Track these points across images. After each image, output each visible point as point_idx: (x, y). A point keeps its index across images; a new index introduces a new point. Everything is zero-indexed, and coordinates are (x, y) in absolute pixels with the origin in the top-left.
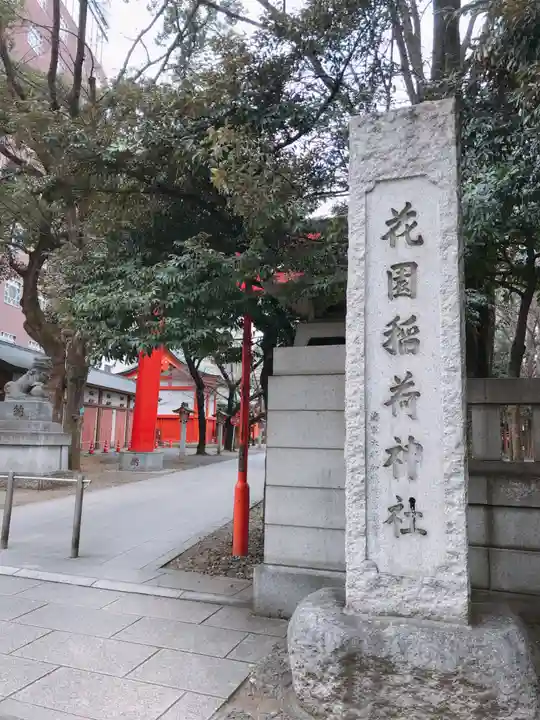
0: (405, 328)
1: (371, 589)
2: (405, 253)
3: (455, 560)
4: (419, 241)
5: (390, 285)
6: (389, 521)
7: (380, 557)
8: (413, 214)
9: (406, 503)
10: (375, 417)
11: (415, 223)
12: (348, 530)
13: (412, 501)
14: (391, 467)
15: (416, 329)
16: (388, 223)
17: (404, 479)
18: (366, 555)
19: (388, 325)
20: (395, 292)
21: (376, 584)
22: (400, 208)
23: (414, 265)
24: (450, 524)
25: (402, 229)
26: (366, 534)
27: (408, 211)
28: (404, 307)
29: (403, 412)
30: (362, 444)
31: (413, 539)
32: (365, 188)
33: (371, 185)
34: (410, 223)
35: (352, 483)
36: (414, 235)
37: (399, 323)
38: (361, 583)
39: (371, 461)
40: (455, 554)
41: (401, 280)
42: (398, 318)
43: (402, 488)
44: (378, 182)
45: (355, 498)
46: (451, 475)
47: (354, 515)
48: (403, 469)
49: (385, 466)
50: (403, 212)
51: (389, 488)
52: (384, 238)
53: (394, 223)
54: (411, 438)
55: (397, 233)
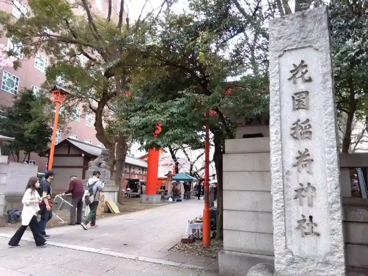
0: (303, 125)
1: (288, 265)
2: (302, 87)
3: (337, 250)
4: (310, 80)
5: (294, 103)
6: (298, 228)
7: (294, 248)
8: (306, 66)
9: (307, 218)
10: (288, 173)
11: (307, 71)
12: (275, 233)
13: (311, 217)
14: (298, 199)
15: (310, 126)
16: (292, 72)
17: (305, 205)
18: (286, 246)
19: (294, 124)
20: (297, 107)
21: (292, 262)
22: (298, 63)
23: (307, 93)
24: (333, 230)
25: (300, 74)
26: (285, 234)
27: (303, 65)
28: (302, 115)
29: (304, 171)
30: (282, 187)
31: (312, 238)
32: (278, 54)
33: (282, 53)
34: (304, 71)
35: (276, 208)
36: (306, 76)
37: (299, 123)
38: (283, 261)
39: (287, 196)
40: (337, 246)
41: (300, 101)
42: (299, 120)
43: (306, 211)
44: (285, 51)
45: (278, 215)
46: (333, 204)
47: (278, 225)
48: (305, 200)
49: (294, 199)
50: (300, 65)
51: (297, 211)
52: (290, 79)
53: (295, 71)
54: (309, 184)
55: (297, 76)
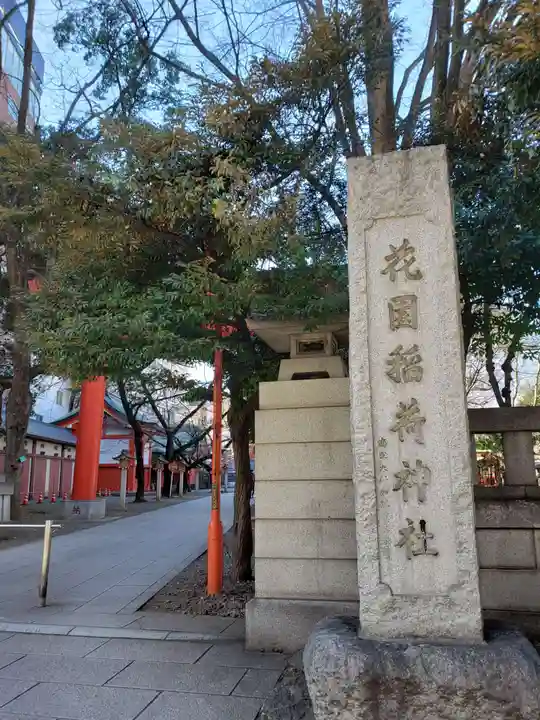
0: (408, 357)
1: (384, 614)
2: (405, 287)
3: (467, 578)
4: (418, 275)
5: (391, 315)
6: (400, 545)
7: (393, 579)
8: (412, 249)
9: (417, 525)
10: (383, 442)
11: (413, 259)
12: (360, 557)
13: (423, 523)
14: (401, 491)
15: (420, 359)
16: (387, 259)
17: (414, 502)
18: (380, 578)
19: (392, 354)
20: (396, 323)
21: (391, 607)
22: (398, 244)
23: (414, 298)
24: (461, 544)
25: (401, 264)
26: (379, 558)
27: (407, 247)
28: (406, 338)
29: (410, 438)
30: (372, 469)
31: (424, 561)
32: (364, 227)
33: (370, 223)
34: (408, 258)
35: (363, 511)
36: (412, 269)
37: (402, 352)
38: (376, 607)
39: (381, 487)
40: (467, 572)
41: (402, 314)
42: (401, 348)
43: (412, 511)
44: (375, 220)
45: (365, 523)
46: (461, 495)
47: (366, 546)
48: (413, 492)
49: (394, 490)
50: (401, 248)
51: (399, 513)
52: (384, 273)
53: (393, 258)
54: (419, 462)
55: (397, 268)
